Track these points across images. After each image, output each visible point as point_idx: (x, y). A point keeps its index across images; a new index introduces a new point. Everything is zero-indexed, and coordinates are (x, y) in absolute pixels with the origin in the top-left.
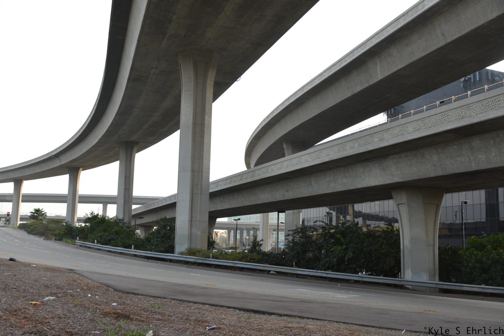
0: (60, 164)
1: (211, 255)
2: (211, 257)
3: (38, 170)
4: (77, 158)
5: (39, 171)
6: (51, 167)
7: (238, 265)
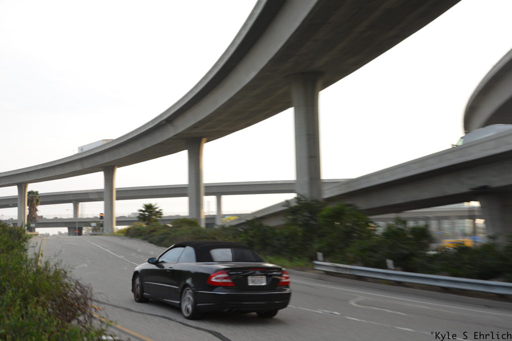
0: (174, 134)
3: (139, 147)
4: (206, 118)
5: (140, 149)
6: (159, 141)
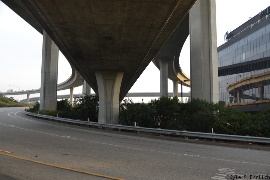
1: (38, 112)
2: (38, 113)
7: (43, 117)
